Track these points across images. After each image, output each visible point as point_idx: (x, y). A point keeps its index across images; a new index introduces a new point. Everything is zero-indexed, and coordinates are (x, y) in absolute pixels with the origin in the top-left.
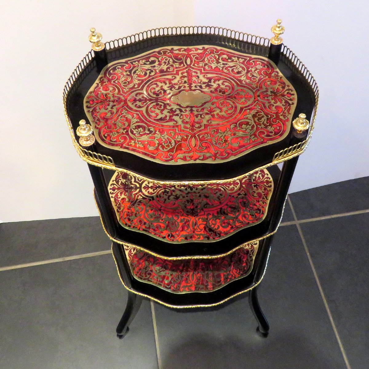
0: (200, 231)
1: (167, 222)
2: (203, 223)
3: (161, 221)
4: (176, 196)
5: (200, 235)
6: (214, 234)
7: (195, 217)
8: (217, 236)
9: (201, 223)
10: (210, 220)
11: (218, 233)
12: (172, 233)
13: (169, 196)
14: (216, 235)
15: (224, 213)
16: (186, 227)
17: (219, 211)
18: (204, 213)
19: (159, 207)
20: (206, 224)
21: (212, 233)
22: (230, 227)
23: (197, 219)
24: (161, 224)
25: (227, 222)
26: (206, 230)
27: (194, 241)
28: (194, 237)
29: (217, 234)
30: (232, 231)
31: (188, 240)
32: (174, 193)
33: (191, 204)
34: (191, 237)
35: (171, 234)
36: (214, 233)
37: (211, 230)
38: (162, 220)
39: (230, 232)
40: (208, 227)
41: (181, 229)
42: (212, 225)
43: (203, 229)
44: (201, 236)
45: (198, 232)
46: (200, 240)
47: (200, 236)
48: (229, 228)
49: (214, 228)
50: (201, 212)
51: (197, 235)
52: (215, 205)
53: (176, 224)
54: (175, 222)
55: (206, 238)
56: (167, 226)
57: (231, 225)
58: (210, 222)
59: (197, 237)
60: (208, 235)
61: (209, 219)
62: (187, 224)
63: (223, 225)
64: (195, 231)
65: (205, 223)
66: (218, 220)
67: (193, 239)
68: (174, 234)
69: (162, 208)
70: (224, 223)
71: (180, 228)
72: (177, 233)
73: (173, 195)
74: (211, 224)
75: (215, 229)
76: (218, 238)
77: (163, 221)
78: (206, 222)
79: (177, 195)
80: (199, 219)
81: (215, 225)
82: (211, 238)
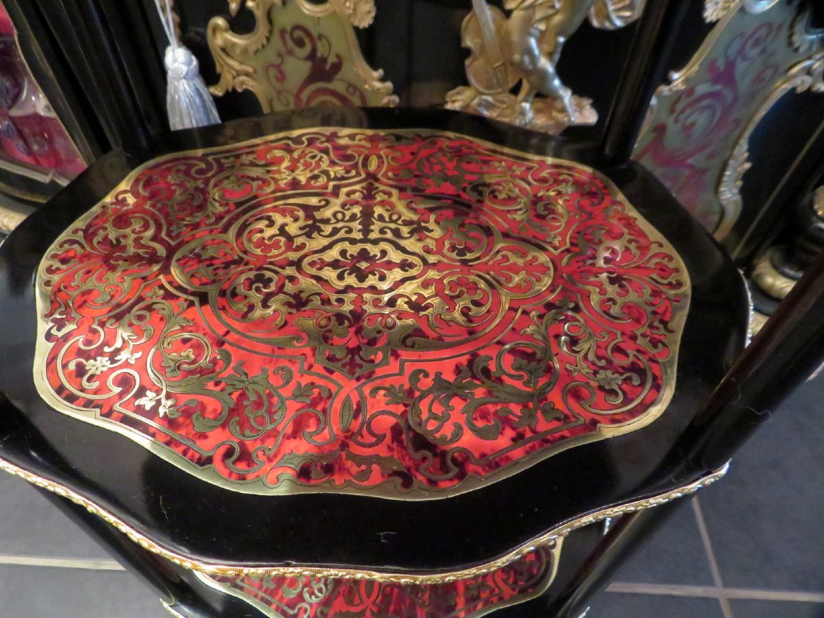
0: (371, 446)
1: (235, 395)
2: (391, 408)
3: (211, 386)
4: (296, 296)
5: (369, 461)
6: (438, 460)
7: (358, 379)
8: (451, 475)
9: (382, 407)
10: (421, 398)
11: (454, 460)
12: (248, 442)
13: (269, 296)
14: (444, 469)
15: (486, 372)
16: (312, 422)
17: (465, 363)
18: (402, 368)
19: (221, 331)
20: (404, 413)
21: (424, 459)
22: (510, 433)
23: (367, 391)
24: (205, 399)
25: (496, 413)
26: (400, 442)
27: (339, 486)
28: (342, 469)
29: (449, 462)
30: (517, 453)
31: (312, 482)
32: (289, 287)
33: (353, 329)
34: (329, 469)
35: (242, 444)
36: (435, 455)
37: (421, 442)
38: (217, 384)
39: (508, 459)
40: (409, 428)
41: (289, 430)
42: (428, 420)
43: (389, 435)
44: (375, 467)
45: (363, 446)
46: (365, 483)
47: (369, 465)
48: (503, 441)
49: (437, 435)
50: (387, 364)
51: (359, 460)
52: (447, 340)
53: (271, 405)
54: (270, 396)
55: (398, 481)
56: (232, 412)
57: (514, 429)
58: (424, 406)
59: (355, 469)
60: (409, 463)
61: (417, 394)
62: (319, 408)
63: (480, 424)
64: (351, 443)
65: (402, 408)
66: (457, 403)
67: (338, 480)
68: (253, 447)
69: (228, 338)
70: (484, 416)
71: (286, 426)
72: (270, 444)
73: (286, 293)
74: (424, 416)
75: (444, 439)
76: (451, 480)
77: (218, 389)
78: (406, 405)
79: (303, 295)
80: (375, 390)
81: (442, 419)
82: (420, 479)
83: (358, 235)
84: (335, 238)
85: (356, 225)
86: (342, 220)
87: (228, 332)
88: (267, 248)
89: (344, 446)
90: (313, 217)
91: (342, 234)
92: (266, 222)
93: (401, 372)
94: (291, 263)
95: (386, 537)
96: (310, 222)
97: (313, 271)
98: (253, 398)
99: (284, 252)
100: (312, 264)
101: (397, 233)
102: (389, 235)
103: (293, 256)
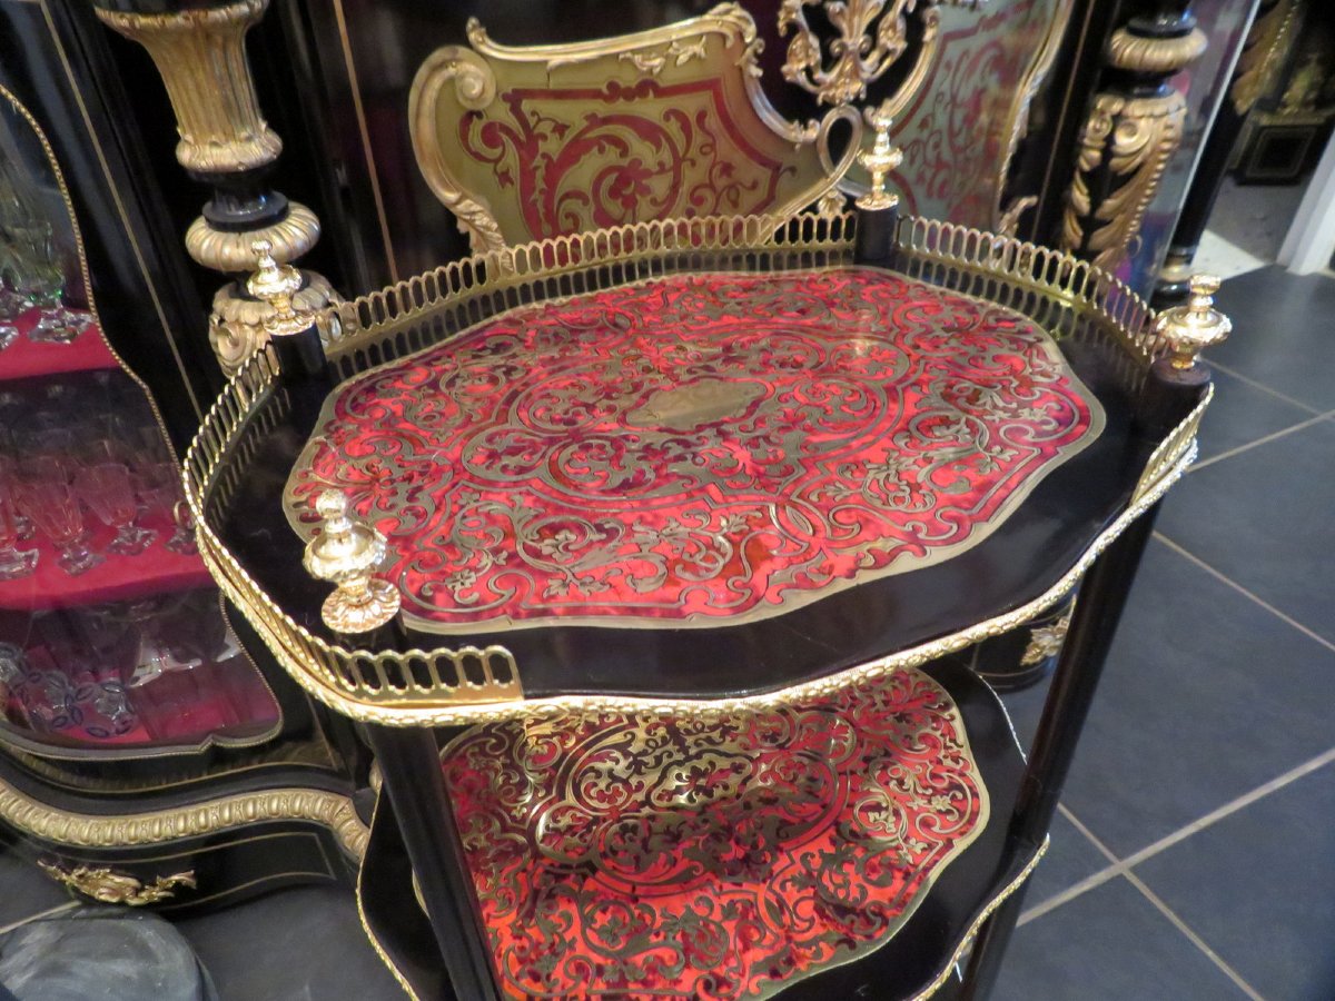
0: (810, 928)
1: (679, 937)
2: (805, 893)
3: (654, 939)
5: (816, 941)
6: (862, 919)
7: (764, 881)
8: (878, 925)
9: (797, 896)
10: (820, 875)
11: (873, 913)
12: (717, 970)
13: (645, 841)
14: (870, 923)
15: (853, 833)
16: (752, 931)
17: (834, 833)
18: (790, 857)
20: (815, 893)
21: (853, 922)
22: (899, 875)
23: (777, 888)
24: (657, 952)
25: (880, 864)
26: (827, 917)
27: (806, 971)
28: (801, 958)
29: (872, 917)
30: (913, 888)
31: (785, 977)
34: (790, 962)
35: (712, 974)
36: (858, 915)
37: (842, 910)
38: (659, 935)
39: (909, 895)
40: (828, 904)
41: (740, 945)
42: (836, 890)
43: (816, 916)
44: (822, 944)
45: (804, 932)
46: (824, 960)
47: (817, 946)
48: (898, 883)
49: (851, 899)
50: (778, 859)
51: (808, 945)
52: (810, 820)
53: (712, 932)
55: (845, 946)
56: (687, 951)
57: (900, 870)
58: (826, 881)
59: (808, 953)
60: (844, 930)
61: (816, 874)
62: (751, 918)
63: (874, 877)
64: (793, 934)
65: (811, 891)
66: (849, 869)
67: (802, 967)
68: (723, 971)
69: (638, 893)
70: (874, 870)
71: (734, 943)
72: (733, 963)
74: (832, 889)
75: (856, 900)
76: (881, 928)
77: (662, 938)
78: (813, 887)
80: (783, 886)
81: (847, 884)
82: (858, 938)
83: (680, 757)
84: (662, 766)
85: (670, 747)
86: (657, 746)
87: (634, 889)
88: (611, 799)
89: (789, 939)
90: (630, 754)
91: (666, 761)
92: (592, 774)
93: (793, 863)
94: (643, 804)
95: (864, 991)
96: (631, 759)
97: (664, 803)
98: (694, 933)
99: (629, 797)
100: (660, 797)
101: (709, 740)
102: (706, 746)
103: (640, 797)
